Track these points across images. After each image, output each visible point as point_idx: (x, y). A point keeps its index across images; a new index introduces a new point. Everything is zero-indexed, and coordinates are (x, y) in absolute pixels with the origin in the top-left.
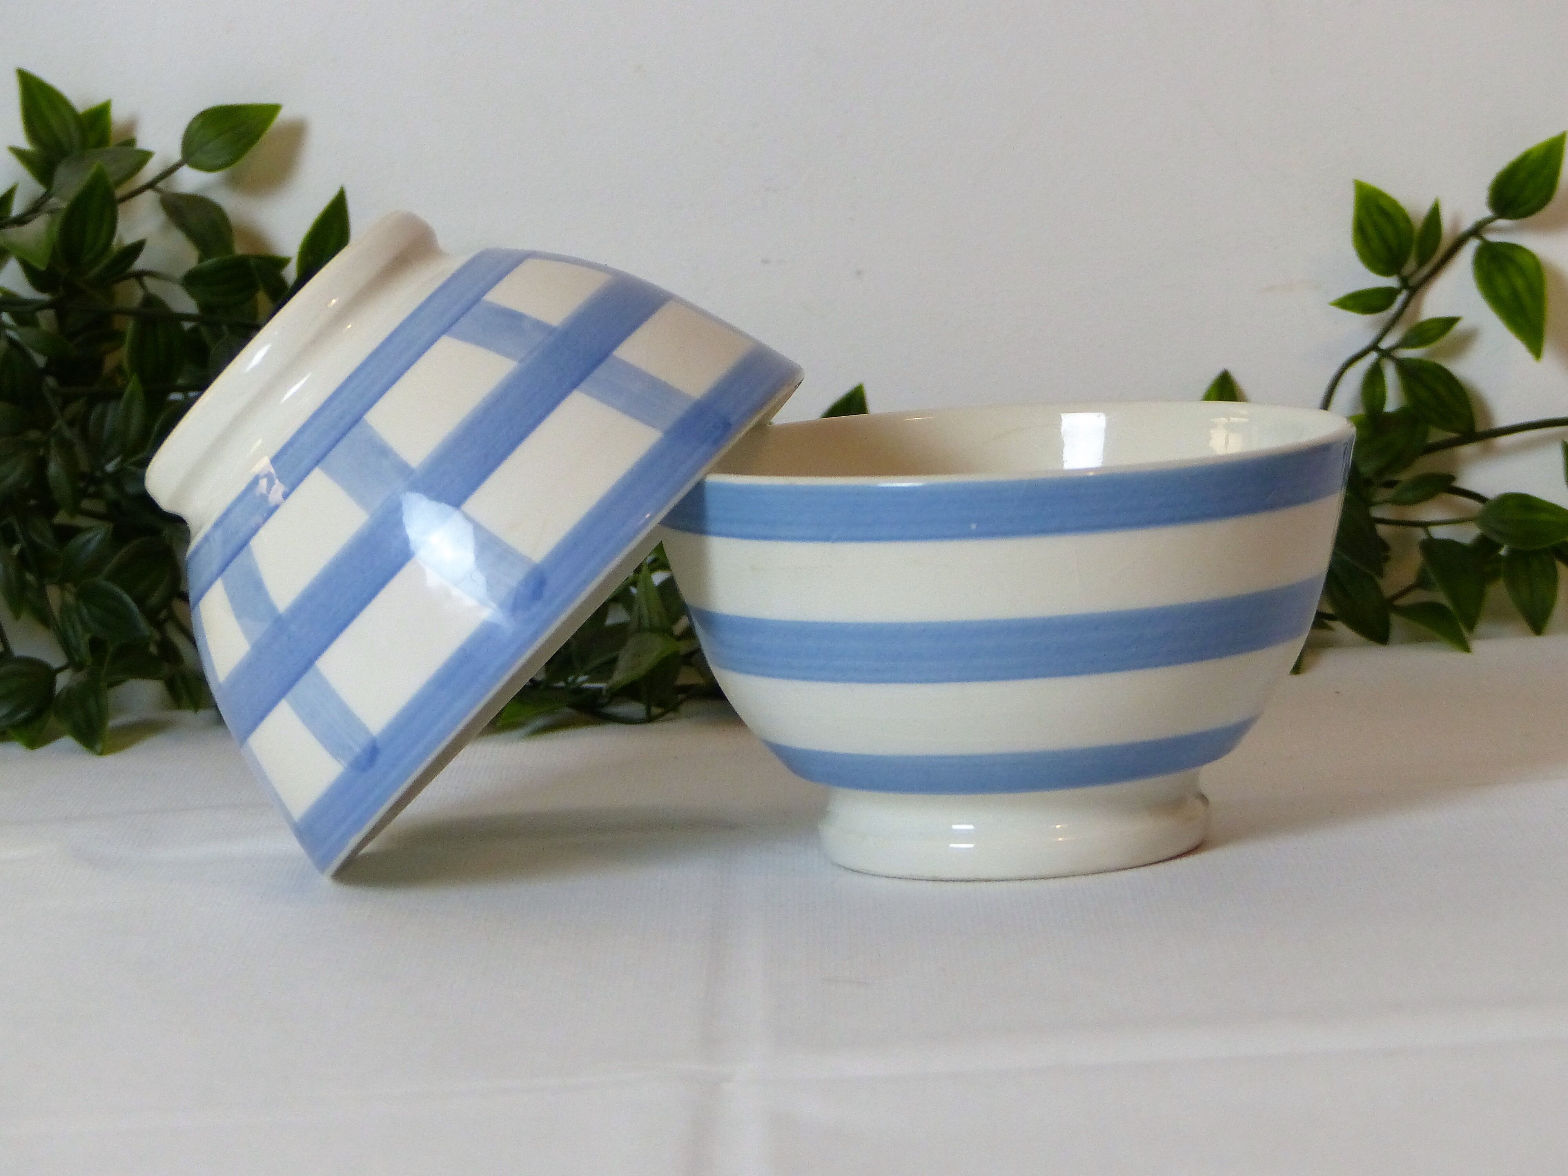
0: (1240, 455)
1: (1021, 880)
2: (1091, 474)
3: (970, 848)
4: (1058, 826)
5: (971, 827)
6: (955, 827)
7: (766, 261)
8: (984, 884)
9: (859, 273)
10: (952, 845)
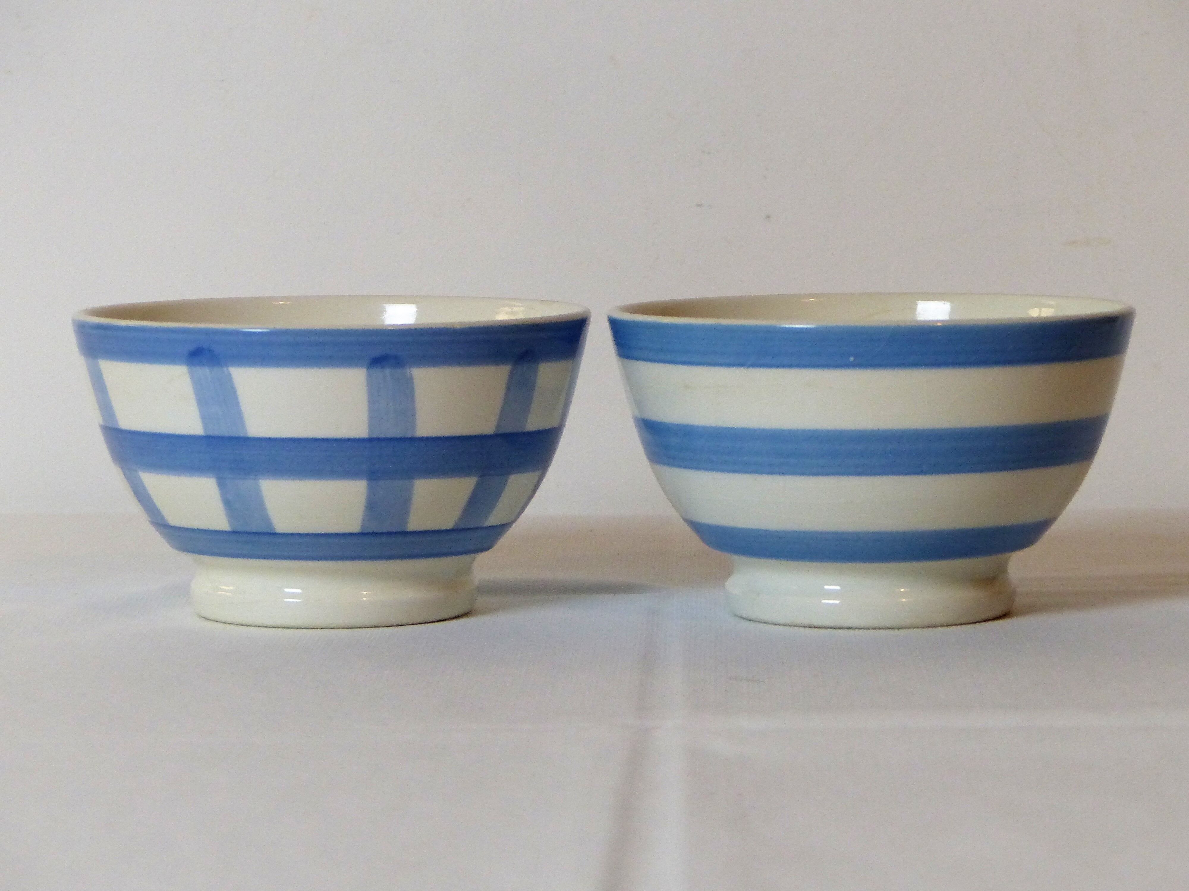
0: (1051, 318)
1: (874, 629)
2: (939, 324)
3: (837, 604)
4: (902, 590)
5: (838, 588)
6: (826, 587)
7: (700, 205)
8: (846, 631)
9: (768, 217)
10: (824, 601)
